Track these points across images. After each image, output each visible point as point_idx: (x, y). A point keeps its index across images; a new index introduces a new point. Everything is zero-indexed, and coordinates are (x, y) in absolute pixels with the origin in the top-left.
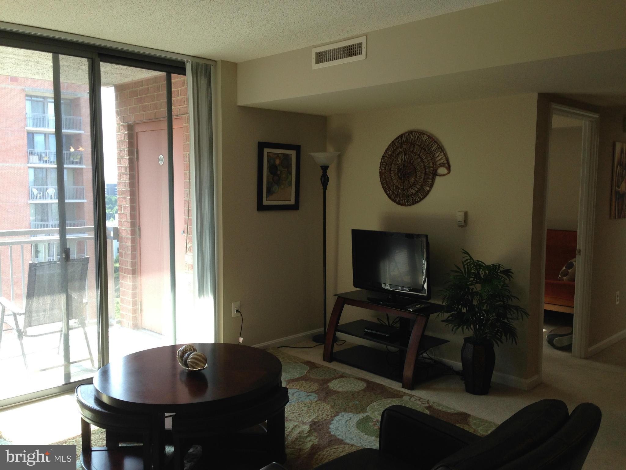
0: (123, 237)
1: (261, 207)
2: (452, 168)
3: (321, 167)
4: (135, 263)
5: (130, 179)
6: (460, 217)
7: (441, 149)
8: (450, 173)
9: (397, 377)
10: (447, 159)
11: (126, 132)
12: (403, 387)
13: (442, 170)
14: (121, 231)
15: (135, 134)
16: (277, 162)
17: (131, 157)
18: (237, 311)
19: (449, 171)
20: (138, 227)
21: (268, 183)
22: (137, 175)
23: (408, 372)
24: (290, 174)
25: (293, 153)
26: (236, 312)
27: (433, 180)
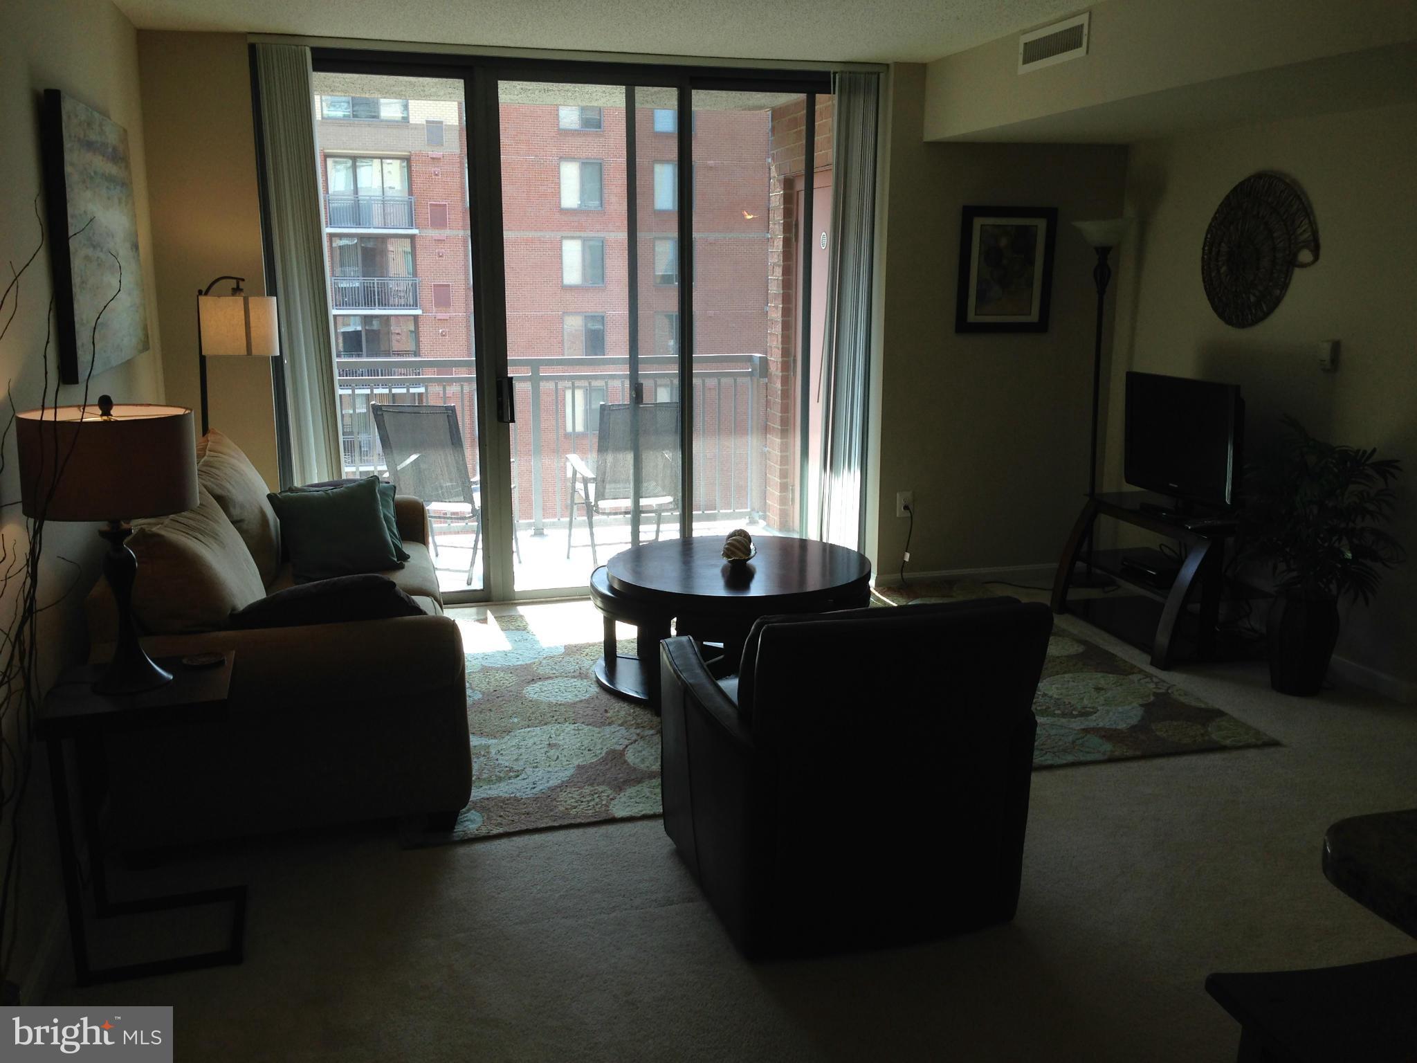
0: (773, 374)
1: (963, 326)
2: (1323, 252)
3: (1097, 249)
4: (788, 418)
5: (783, 274)
6: (1325, 352)
7: (1307, 211)
8: (1320, 261)
9: (1145, 645)
10: (1315, 234)
11: (782, 192)
12: (1152, 664)
13: (1305, 256)
14: (770, 363)
15: (796, 194)
16: (1003, 242)
17: (788, 235)
18: (906, 508)
19: (1316, 258)
20: (792, 358)
21: (980, 281)
22: (794, 266)
23: (1162, 639)
24: (1031, 262)
25: (1041, 224)
26: (904, 509)
27: (1288, 275)
